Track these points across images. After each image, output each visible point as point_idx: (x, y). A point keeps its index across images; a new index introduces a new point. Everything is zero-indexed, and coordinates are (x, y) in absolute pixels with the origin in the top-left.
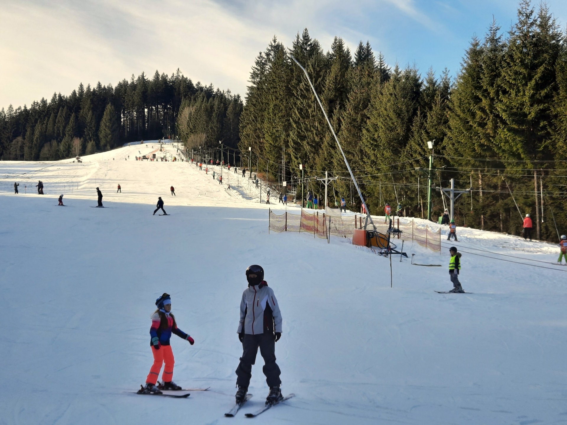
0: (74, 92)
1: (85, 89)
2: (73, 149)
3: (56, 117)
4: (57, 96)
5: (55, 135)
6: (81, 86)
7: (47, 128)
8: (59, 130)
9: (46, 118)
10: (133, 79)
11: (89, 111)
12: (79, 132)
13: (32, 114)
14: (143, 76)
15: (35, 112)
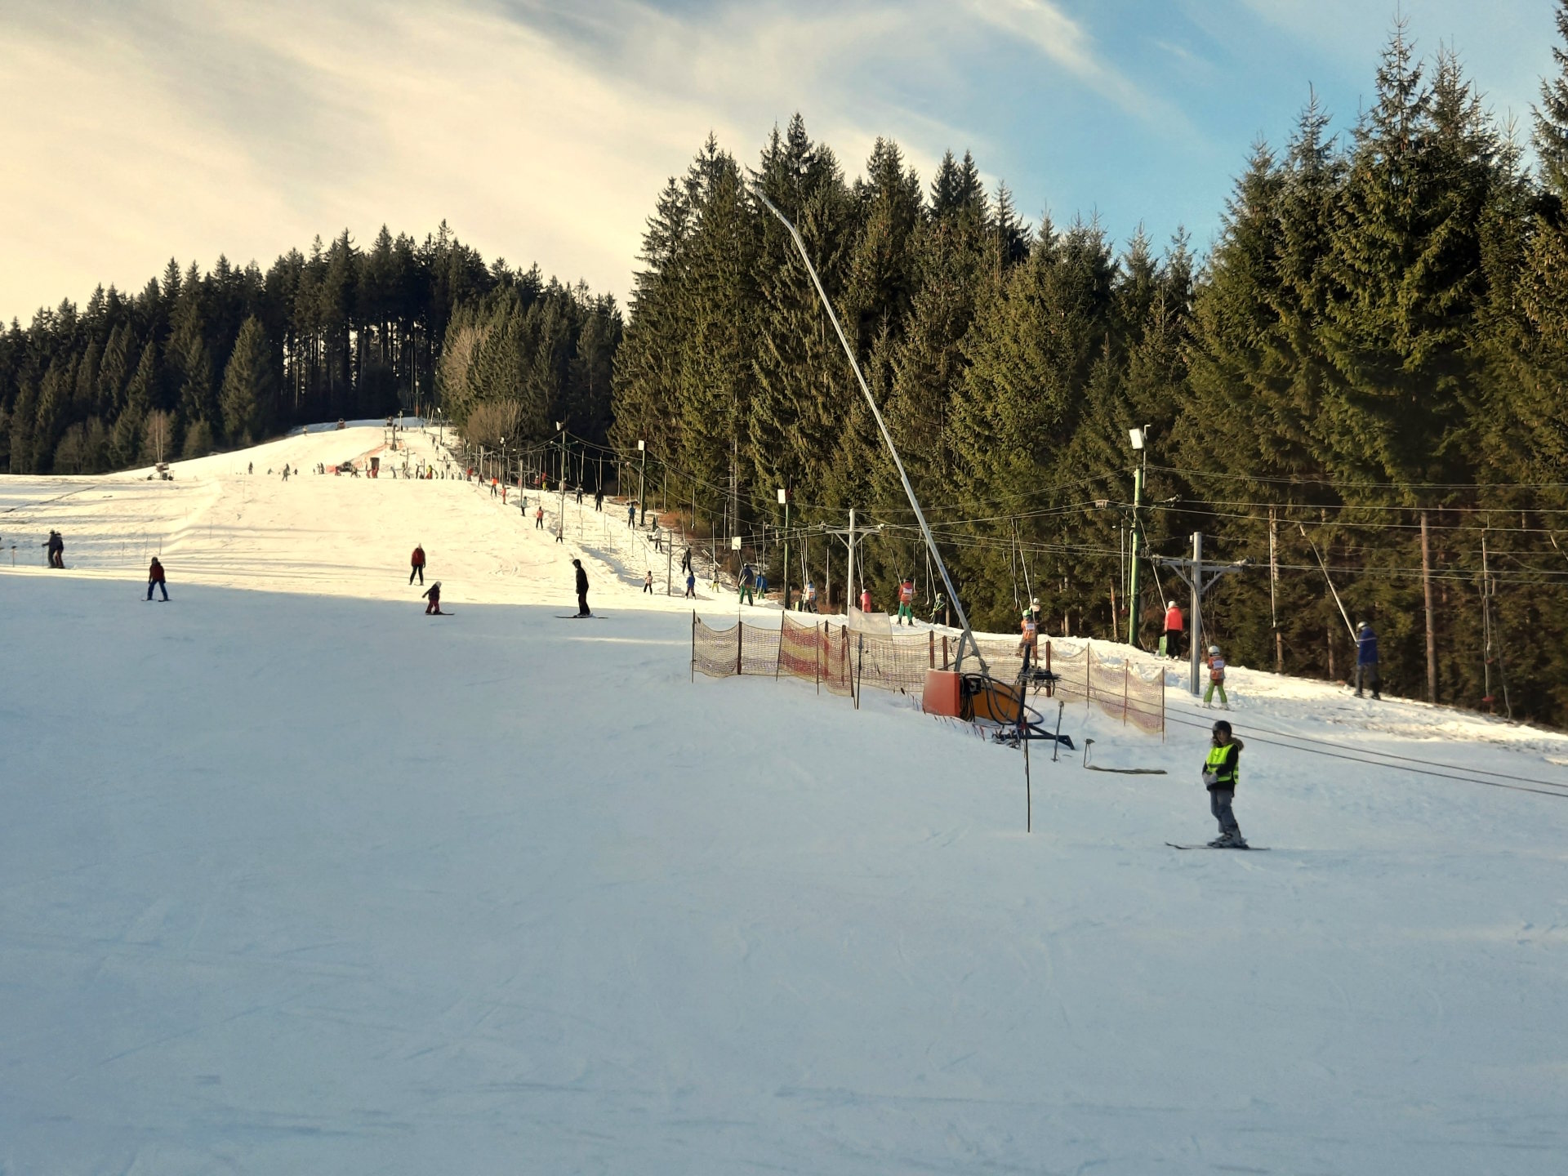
0: (153, 284)
1: (183, 276)
2: (148, 442)
3: (101, 352)
4: (105, 294)
5: (99, 402)
6: (173, 266)
7: (74, 382)
8: (107, 389)
9: (74, 356)
10: (317, 250)
11: (193, 336)
12: (164, 395)
13: (32, 343)
14: (345, 242)
15: (43, 339)
